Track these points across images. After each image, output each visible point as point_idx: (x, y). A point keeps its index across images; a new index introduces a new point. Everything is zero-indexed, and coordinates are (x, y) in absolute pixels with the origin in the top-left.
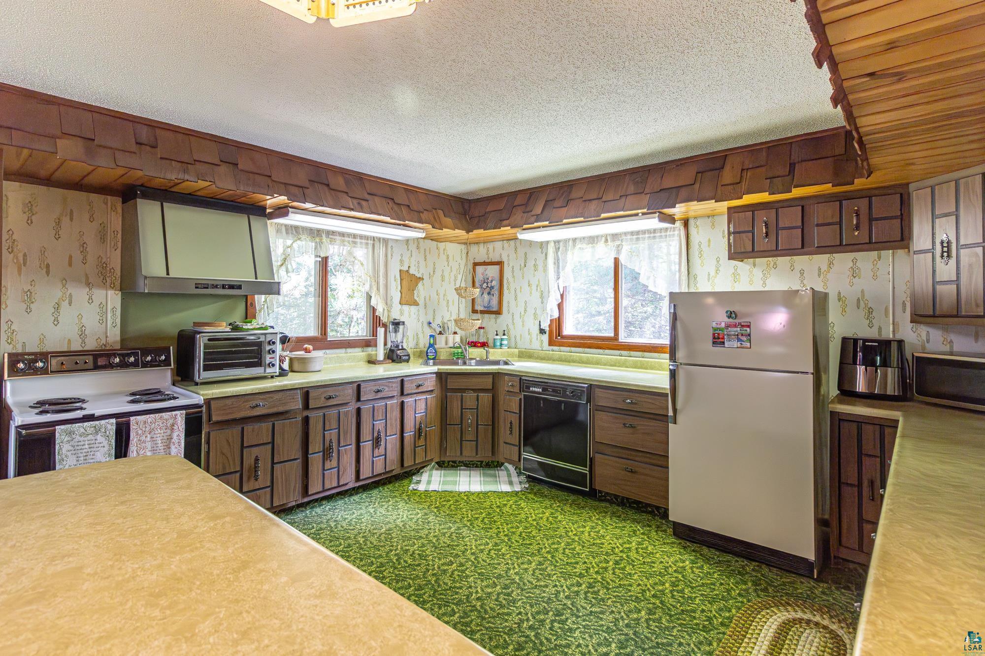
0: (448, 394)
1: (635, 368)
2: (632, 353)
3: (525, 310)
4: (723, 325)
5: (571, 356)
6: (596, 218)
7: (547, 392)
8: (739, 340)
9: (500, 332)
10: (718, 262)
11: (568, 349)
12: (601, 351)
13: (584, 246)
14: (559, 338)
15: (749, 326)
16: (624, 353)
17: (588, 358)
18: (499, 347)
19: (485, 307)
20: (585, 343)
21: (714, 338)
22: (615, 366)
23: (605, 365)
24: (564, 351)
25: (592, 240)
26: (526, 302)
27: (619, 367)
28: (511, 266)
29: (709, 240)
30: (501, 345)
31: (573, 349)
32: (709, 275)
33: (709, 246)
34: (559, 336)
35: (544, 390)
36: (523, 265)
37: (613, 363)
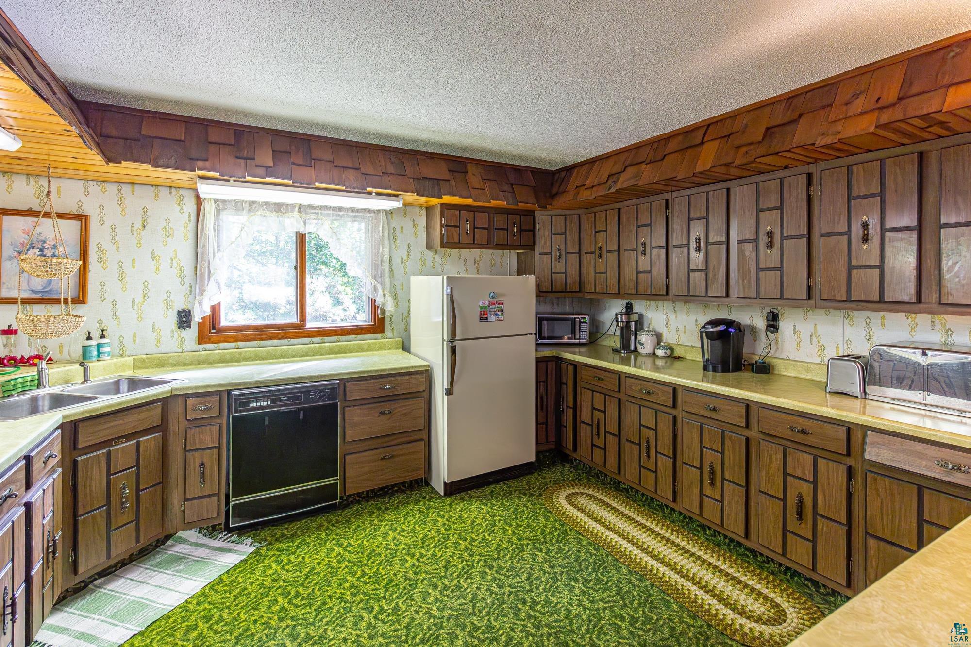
0: (79, 459)
1: (333, 354)
2: (326, 339)
3: (145, 296)
4: (487, 304)
5: (241, 353)
6: (307, 185)
7: (278, 403)
8: (497, 315)
9: (96, 334)
10: (409, 247)
11: (233, 344)
12: (285, 341)
13: (268, 213)
14: (213, 331)
15: (503, 304)
16: (315, 339)
17: (268, 353)
18: (95, 358)
19: (33, 291)
20: (263, 334)
21: (481, 315)
22: (307, 356)
23: (294, 356)
24: (227, 348)
25: (279, 208)
26: (146, 284)
27: (313, 355)
28: (108, 223)
29: (402, 227)
30: (99, 354)
31: (241, 344)
32: (402, 258)
33: (402, 232)
34: (214, 328)
35: (273, 401)
36: (138, 225)
37: (304, 353)
